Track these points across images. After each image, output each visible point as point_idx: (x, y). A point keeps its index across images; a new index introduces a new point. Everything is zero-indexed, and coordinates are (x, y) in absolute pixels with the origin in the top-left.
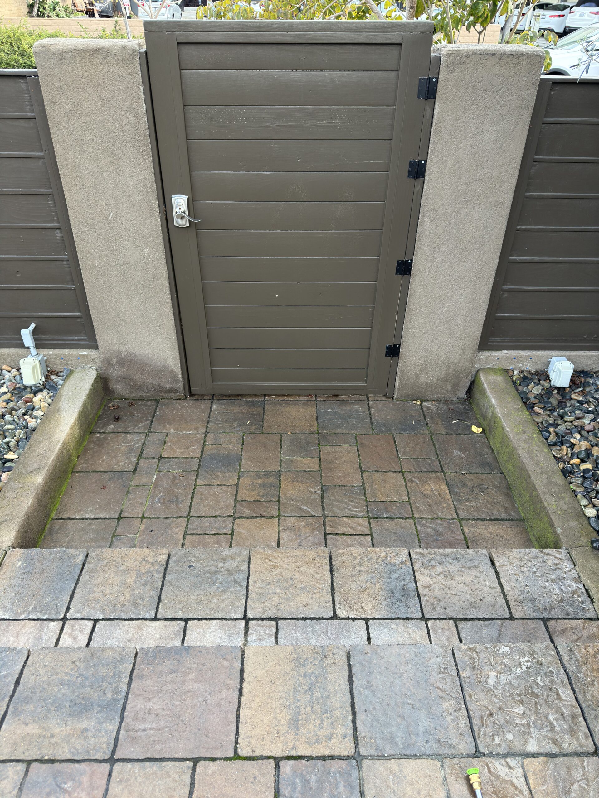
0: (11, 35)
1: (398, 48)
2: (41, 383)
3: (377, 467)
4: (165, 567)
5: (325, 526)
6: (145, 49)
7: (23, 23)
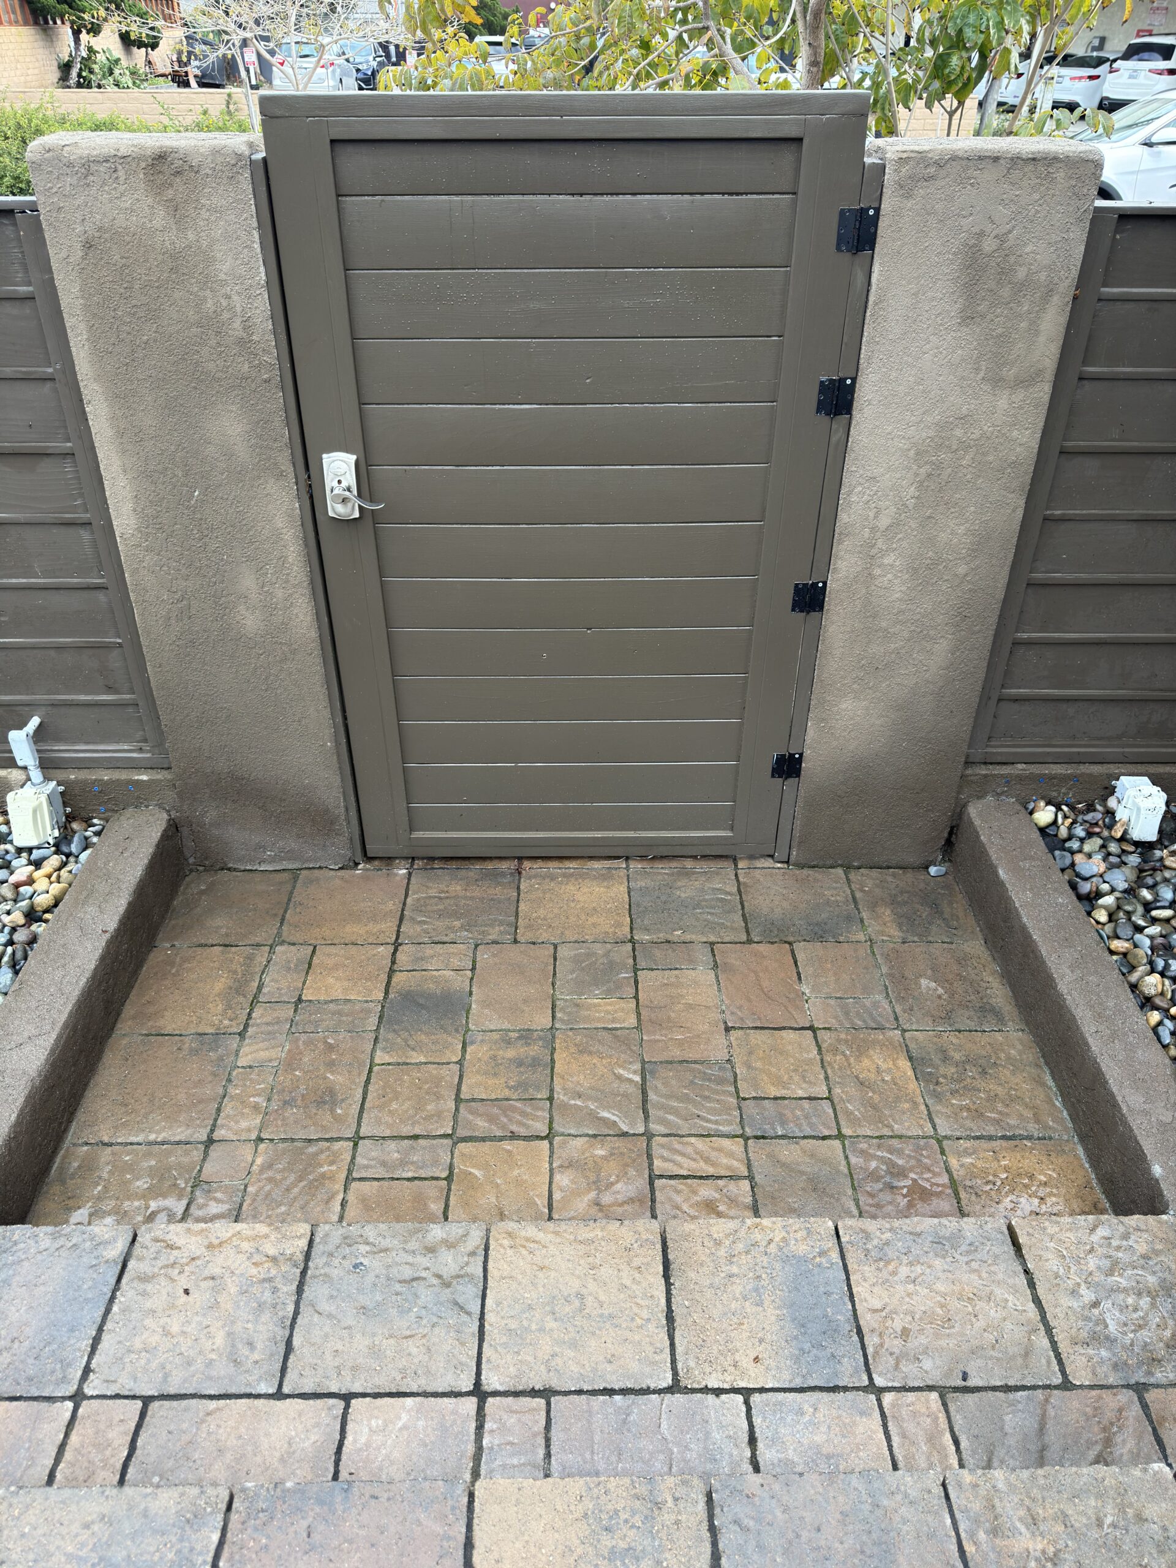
0: (24, 122)
1: (793, 147)
2: (52, 842)
3: (759, 1019)
4: (302, 1266)
5: (650, 1157)
6: (264, 154)
7: (47, 98)
